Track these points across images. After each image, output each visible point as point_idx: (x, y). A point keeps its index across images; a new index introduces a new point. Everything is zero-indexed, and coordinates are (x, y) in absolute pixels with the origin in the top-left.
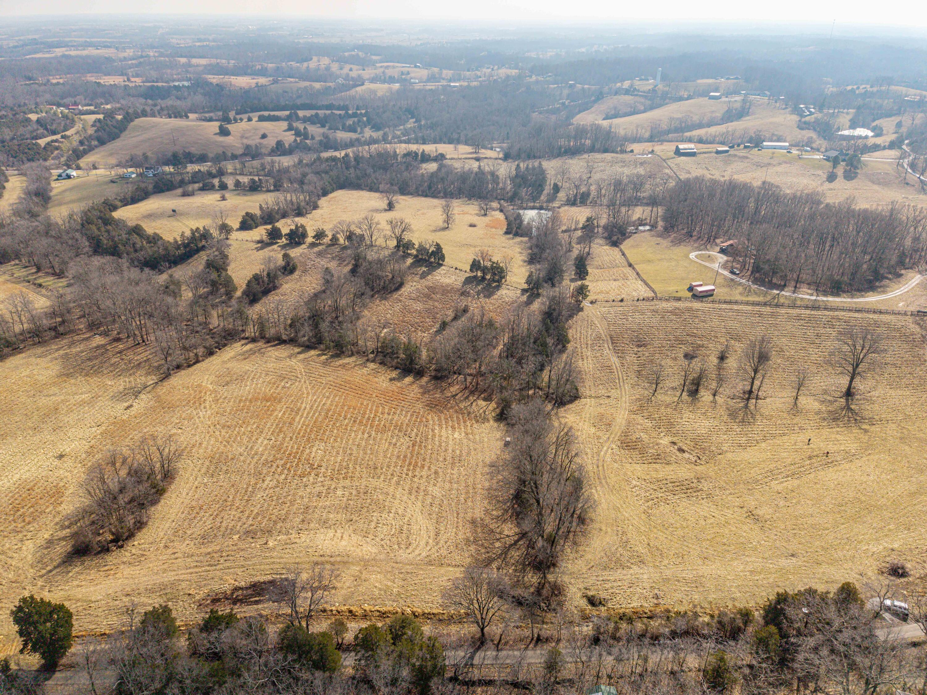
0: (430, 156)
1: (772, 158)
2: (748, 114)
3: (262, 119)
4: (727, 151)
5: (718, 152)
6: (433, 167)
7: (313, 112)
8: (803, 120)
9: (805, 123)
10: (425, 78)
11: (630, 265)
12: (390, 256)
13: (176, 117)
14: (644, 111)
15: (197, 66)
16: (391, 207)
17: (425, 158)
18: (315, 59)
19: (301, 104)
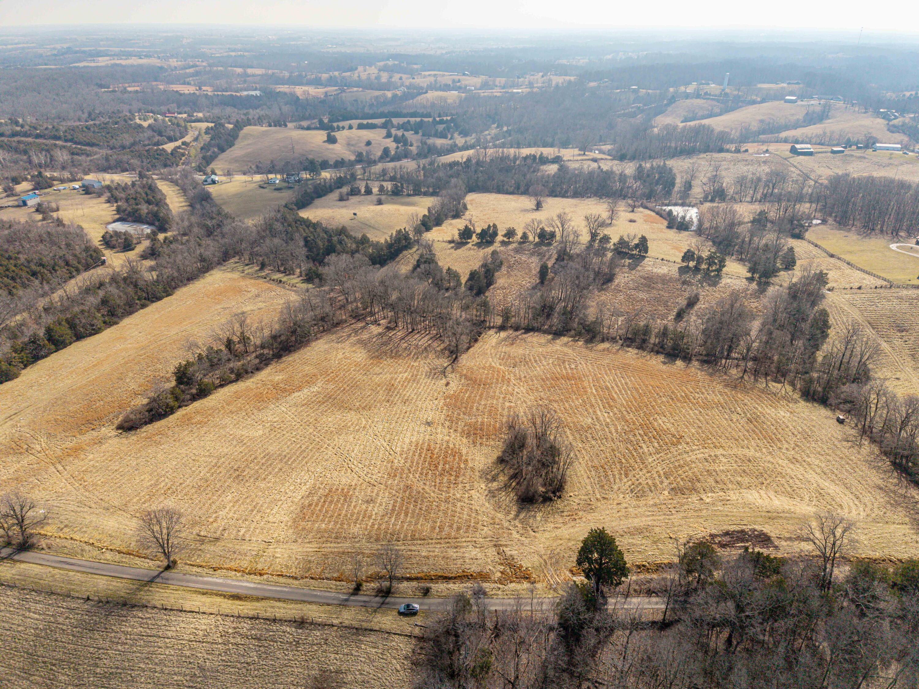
0: (547, 158)
1: (890, 158)
2: (827, 117)
3: (361, 127)
4: (843, 152)
5: (833, 152)
6: (552, 169)
7: (406, 120)
8: (891, 123)
9: (894, 126)
10: (478, 85)
11: (832, 256)
12: (586, 250)
13: (275, 126)
14: (720, 114)
15: (253, 75)
16: (538, 206)
17: (544, 160)
18: (360, 68)
19: (389, 112)
